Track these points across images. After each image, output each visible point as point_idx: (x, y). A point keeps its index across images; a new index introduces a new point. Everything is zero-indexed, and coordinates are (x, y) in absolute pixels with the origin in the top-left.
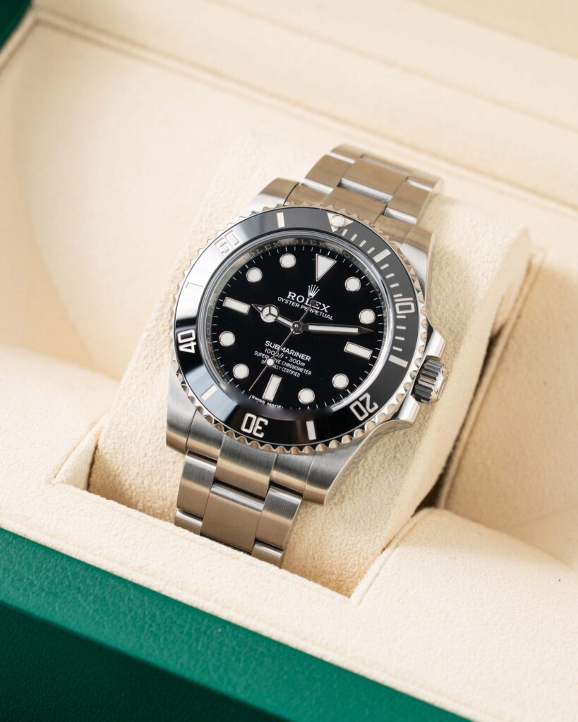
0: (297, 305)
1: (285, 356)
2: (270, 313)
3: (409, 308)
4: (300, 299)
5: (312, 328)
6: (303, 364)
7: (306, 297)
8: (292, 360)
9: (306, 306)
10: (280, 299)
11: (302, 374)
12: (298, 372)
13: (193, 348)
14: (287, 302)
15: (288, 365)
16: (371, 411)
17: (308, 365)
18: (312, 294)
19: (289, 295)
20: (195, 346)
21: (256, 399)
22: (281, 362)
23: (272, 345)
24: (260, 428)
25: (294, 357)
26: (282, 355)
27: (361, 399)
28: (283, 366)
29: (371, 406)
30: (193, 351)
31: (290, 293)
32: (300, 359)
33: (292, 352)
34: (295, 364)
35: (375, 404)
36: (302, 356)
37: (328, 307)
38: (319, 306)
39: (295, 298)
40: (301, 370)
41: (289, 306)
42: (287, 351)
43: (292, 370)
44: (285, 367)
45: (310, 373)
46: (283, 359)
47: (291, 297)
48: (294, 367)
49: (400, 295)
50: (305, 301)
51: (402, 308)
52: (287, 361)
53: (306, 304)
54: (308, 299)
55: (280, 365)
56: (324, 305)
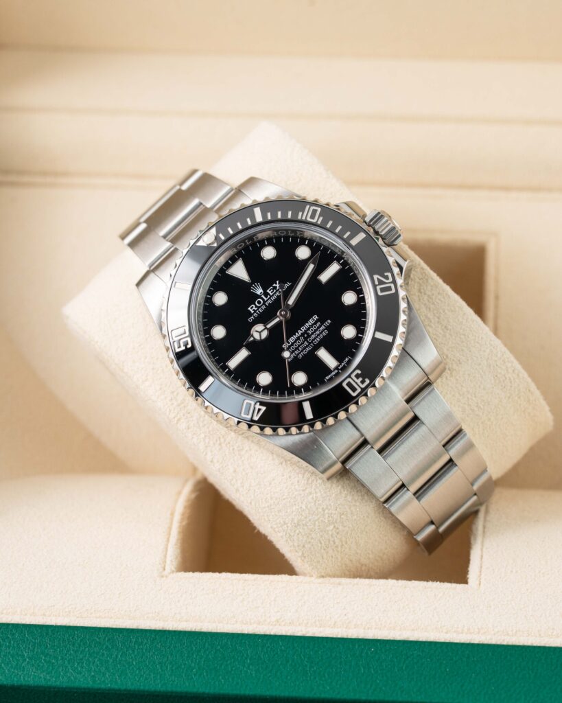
0: (264, 307)
1: (304, 337)
2: (260, 332)
3: (315, 211)
4: (259, 302)
5: (291, 301)
6: (319, 324)
7: (259, 297)
8: (310, 332)
9: (267, 300)
10: (250, 319)
11: (327, 328)
12: (323, 330)
13: (261, 407)
14: (256, 315)
15: (313, 337)
16: (391, 280)
17: (322, 320)
18: (259, 291)
19: (251, 310)
20: (260, 405)
21: (330, 376)
22: (308, 342)
23: (289, 343)
24: (361, 379)
25: (308, 329)
26: (302, 339)
27: (377, 283)
28: (312, 342)
29: (387, 278)
30: (264, 408)
31: (249, 309)
32: (313, 325)
33: (303, 329)
34: (316, 331)
35: (386, 274)
36: (311, 322)
37: (277, 282)
38: (273, 289)
39: (256, 306)
40: (323, 327)
41: (261, 315)
42: (300, 332)
43: (319, 335)
44: (313, 340)
45: (329, 321)
46: (306, 339)
47: (254, 310)
48: (317, 333)
49: (300, 214)
50: (263, 299)
51: (312, 217)
52: (309, 336)
53: (266, 299)
54: (263, 296)
55: (310, 343)
56: (274, 285)
